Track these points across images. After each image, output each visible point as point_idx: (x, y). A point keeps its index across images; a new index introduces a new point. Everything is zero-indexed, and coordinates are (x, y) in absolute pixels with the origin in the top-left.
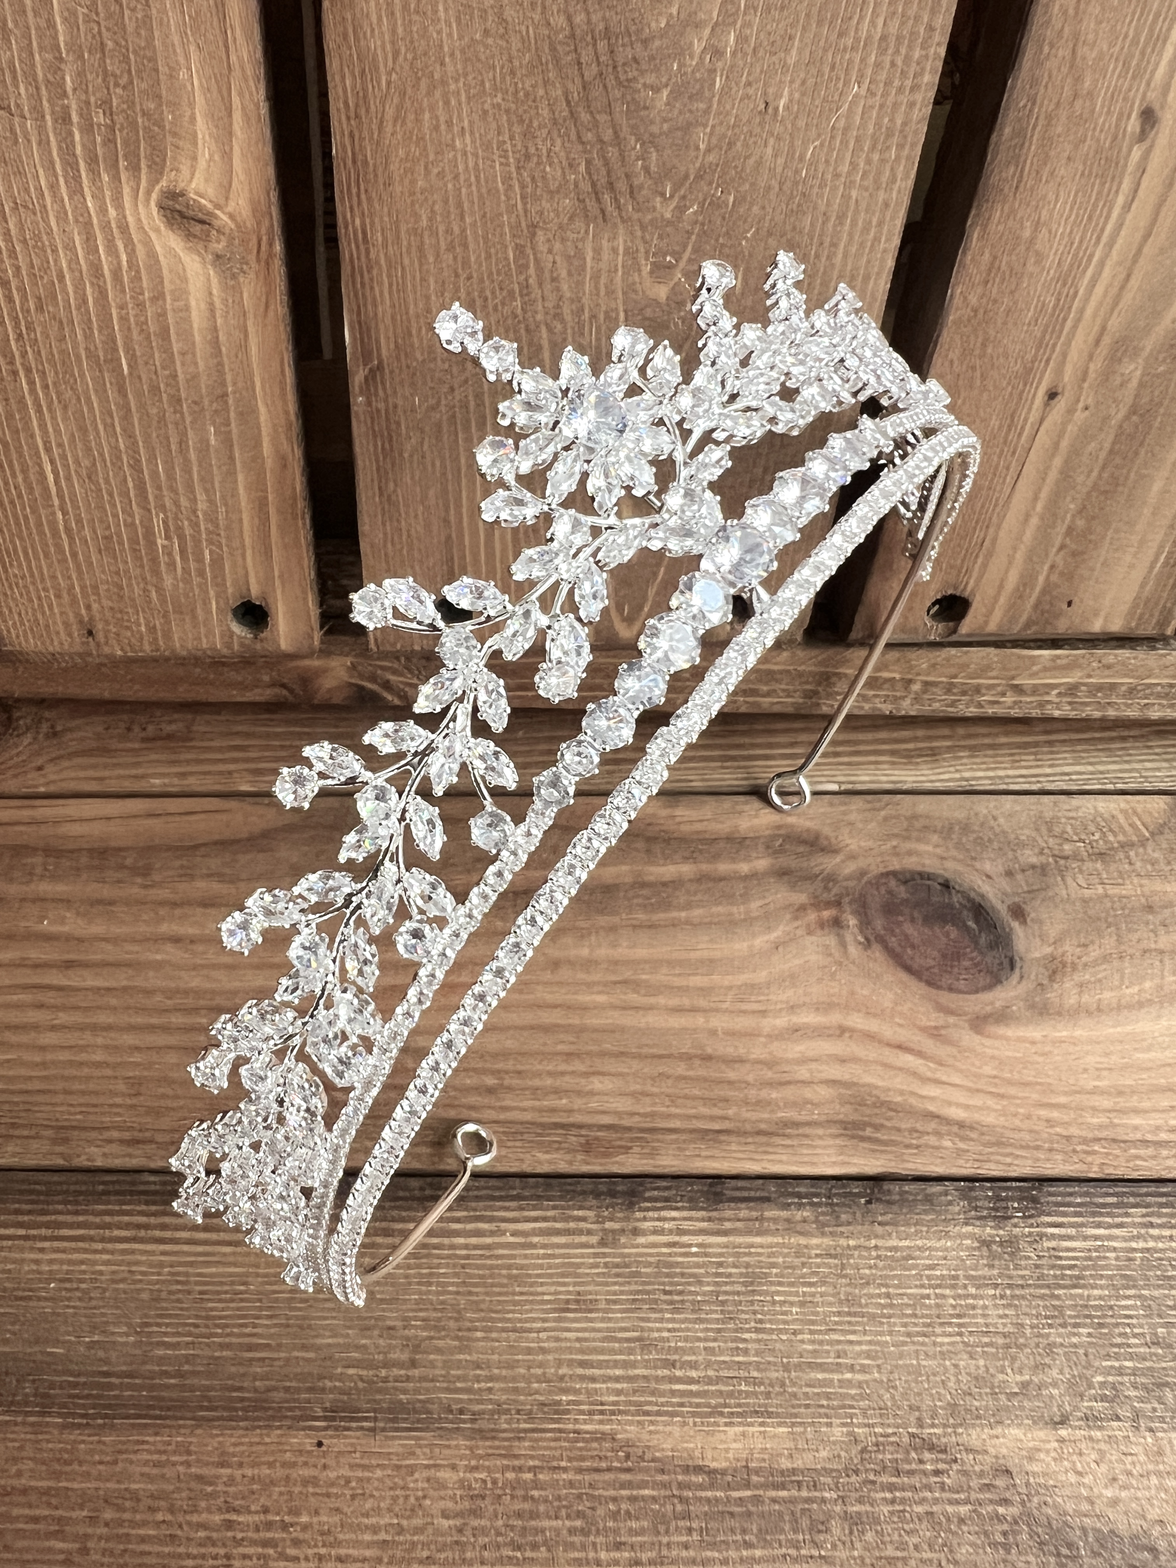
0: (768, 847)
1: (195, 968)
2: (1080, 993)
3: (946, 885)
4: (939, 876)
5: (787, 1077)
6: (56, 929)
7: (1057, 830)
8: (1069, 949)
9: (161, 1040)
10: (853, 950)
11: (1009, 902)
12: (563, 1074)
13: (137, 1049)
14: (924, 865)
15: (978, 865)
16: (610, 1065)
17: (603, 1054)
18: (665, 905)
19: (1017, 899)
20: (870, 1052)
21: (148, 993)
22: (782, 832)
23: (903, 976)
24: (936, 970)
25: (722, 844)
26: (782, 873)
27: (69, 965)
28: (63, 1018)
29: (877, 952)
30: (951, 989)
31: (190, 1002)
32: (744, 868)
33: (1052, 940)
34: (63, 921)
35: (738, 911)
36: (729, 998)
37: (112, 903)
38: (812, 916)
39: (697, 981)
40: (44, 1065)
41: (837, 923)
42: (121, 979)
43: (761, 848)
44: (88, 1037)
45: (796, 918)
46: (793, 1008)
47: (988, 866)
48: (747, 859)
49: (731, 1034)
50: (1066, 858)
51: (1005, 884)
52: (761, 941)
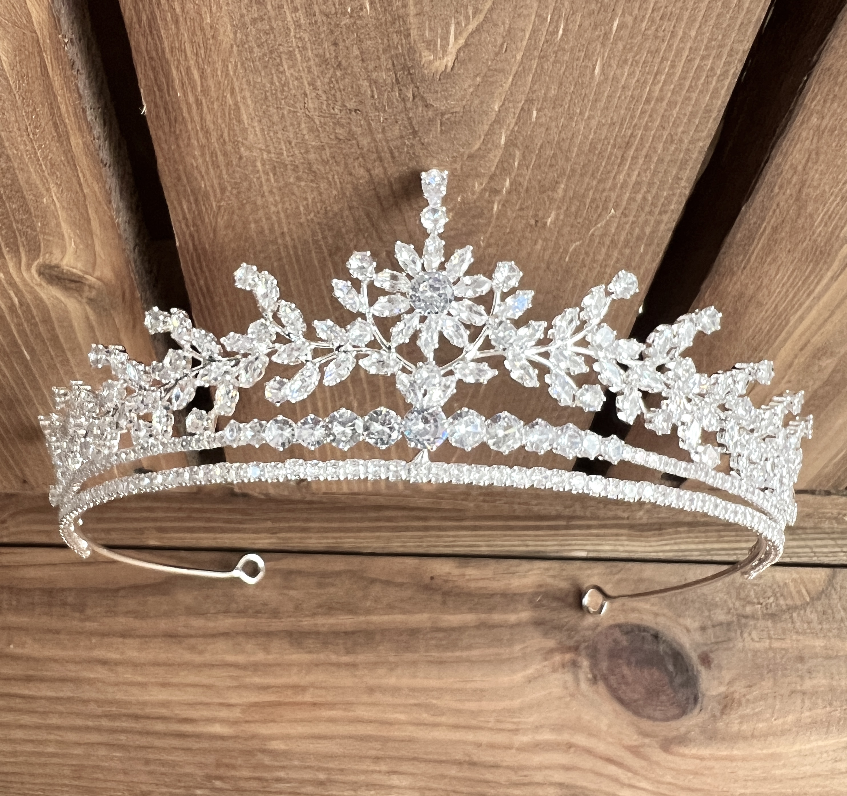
0: (531, 602)
1: (117, 684)
2: (741, 723)
3: (656, 636)
4: (652, 629)
5: (526, 780)
6: (19, 651)
7: (742, 595)
8: (739, 688)
9: (95, 737)
10: (584, 686)
11: (699, 651)
12: (373, 772)
13: (78, 744)
14: (642, 620)
15: (681, 620)
16: (405, 767)
17: (402, 759)
18: (453, 646)
19: (705, 648)
20: (588, 763)
21: (86, 702)
22: (543, 590)
23: (618, 707)
24: (641, 702)
25: (498, 599)
26: (538, 623)
27: (29, 679)
28: (26, 719)
29: (601, 687)
30: (649, 717)
31: (114, 710)
32: (513, 618)
33: (727, 681)
34: (23, 645)
35: (505, 652)
36: (492, 719)
37: (57, 632)
38: (557, 658)
39: (472, 706)
40: (14, 754)
41: (574, 664)
42: (66, 691)
43: (525, 602)
44: (43, 735)
45: (546, 659)
46: (537, 728)
47: (688, 622)
48: (515, 611)
49: (492, 746)
50: (746, 617)
51: (698, 637)
52: (519, 677)
